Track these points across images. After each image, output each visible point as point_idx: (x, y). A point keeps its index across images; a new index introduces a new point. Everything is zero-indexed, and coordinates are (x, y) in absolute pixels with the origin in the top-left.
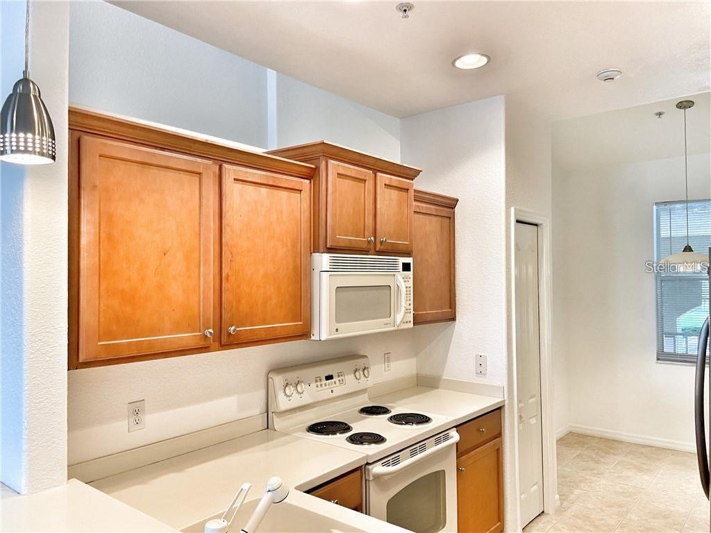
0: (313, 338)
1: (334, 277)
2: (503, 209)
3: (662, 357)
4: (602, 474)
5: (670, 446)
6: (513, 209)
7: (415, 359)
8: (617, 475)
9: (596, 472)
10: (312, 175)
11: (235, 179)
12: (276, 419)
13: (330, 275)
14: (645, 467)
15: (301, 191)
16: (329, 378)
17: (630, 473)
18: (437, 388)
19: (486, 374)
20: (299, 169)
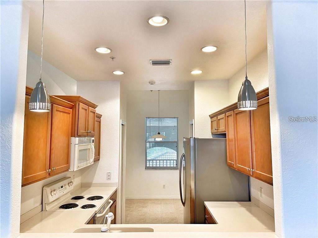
0: (69, 170)
1: (79, 146)
2: (119, 120)
3: (147, 168)
4: (133, 211)
5: (156, 198)
6: (121, 120)
7: (80, 177)
8: (137, 210)
9: (131, 211)
10: (72, 107)
11: (56, 110)
12: (47, 206)
13: (78, 146)
14: (144, 206)
15: (70, 113)
16: (62, 187)
17: (141, 209)
18: (90, 187)
19: (110, 179)
20: (67, 104)
